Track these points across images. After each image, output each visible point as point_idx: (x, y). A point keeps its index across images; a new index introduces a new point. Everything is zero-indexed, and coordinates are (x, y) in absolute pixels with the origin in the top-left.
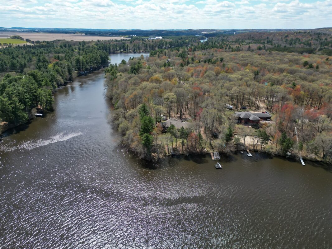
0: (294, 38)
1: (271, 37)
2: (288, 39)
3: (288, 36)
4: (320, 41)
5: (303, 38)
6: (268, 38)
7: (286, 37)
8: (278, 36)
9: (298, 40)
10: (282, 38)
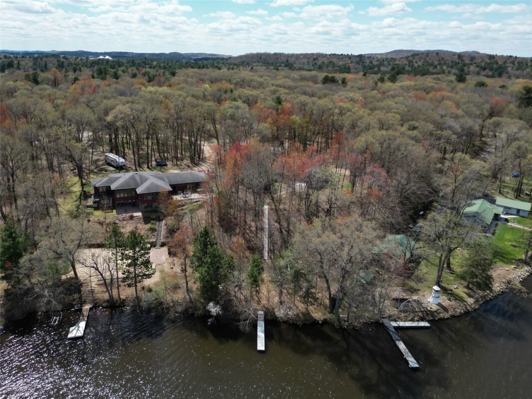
0: (326, 62)
1: (291, 60)
2: (317, 63)
3: (317, 58)
4: (362, 65)
5: (339, 62)
6: (287, 61)
7: (314, 60)
8: (302, 59)
9: (332, 64)
10: (308, 62)
